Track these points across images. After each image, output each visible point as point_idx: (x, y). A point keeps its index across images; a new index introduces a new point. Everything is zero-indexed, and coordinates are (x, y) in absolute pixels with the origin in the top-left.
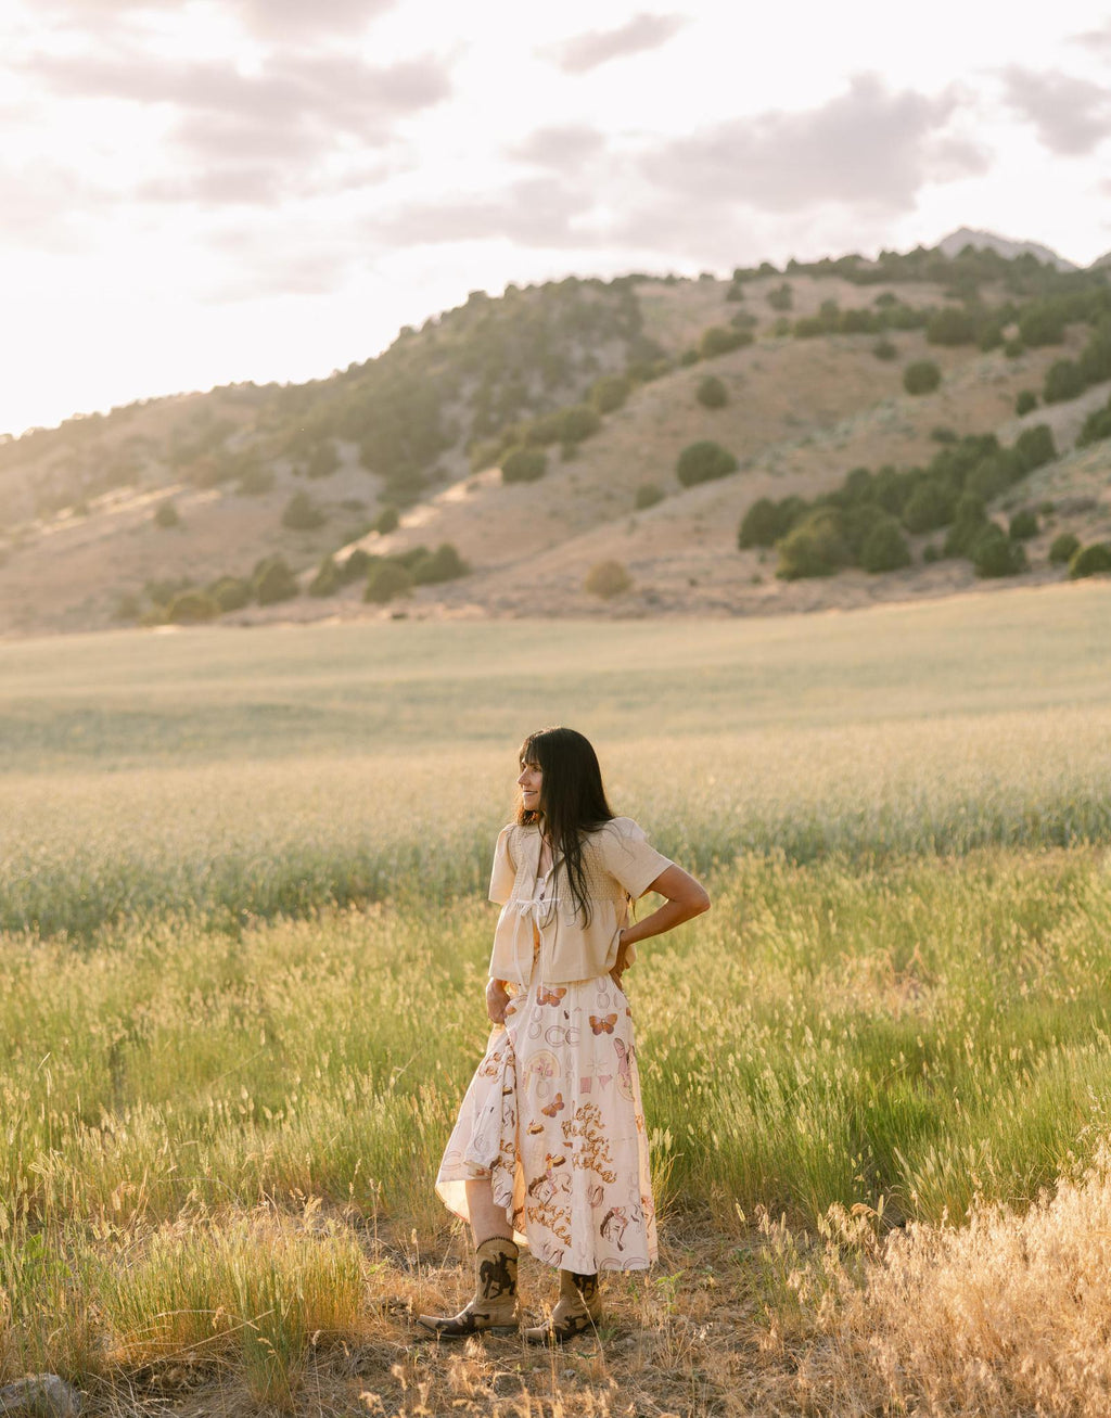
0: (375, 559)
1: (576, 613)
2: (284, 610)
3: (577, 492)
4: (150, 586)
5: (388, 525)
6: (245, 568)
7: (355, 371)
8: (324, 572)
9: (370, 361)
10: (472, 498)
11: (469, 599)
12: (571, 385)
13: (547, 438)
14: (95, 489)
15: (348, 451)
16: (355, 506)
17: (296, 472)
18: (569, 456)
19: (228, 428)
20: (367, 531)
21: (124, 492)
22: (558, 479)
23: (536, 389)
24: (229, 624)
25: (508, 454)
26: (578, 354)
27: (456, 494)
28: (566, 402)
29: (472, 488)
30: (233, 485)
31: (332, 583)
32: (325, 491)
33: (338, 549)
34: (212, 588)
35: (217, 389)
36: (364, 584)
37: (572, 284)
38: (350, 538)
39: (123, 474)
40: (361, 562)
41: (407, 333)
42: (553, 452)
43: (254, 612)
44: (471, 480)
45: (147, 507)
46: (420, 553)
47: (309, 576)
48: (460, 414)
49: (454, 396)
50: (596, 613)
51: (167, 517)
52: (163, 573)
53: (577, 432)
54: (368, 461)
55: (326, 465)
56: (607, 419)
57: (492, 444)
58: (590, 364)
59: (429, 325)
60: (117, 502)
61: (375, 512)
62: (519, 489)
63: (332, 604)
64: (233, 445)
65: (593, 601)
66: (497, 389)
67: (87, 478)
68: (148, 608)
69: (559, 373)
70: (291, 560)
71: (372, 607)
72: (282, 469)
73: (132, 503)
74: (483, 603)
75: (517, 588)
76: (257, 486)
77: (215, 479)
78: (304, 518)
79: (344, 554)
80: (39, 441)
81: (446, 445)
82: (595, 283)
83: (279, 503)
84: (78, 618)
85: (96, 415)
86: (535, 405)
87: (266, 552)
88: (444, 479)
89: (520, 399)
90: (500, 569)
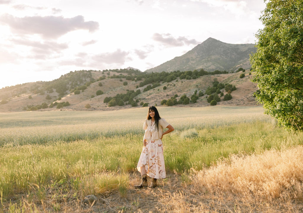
0: (58, 103)
1: (84, 110)
2: (46, 109)
3: (84, 96)
4: (28, 106)
5: (60, 99)
6: (41, 104)
7: (55, 80)
8: (51, 104)
9: (57, 79)
10: (70, 96)
11: (70, 108)
12: (83, 83)
13: (80, 89)
14: (20, 94)
15: (54, 90)
16: (55, 97)
17: (48, 92)
18: (83, 91)
19: (38, 87)
20: (57, 100)
21: (24, 94)
22: (82, 94)
23: (79, 83)
24: (39, 111)
25: (75, 91)
26: (84, 79)
27: (69, 95)
28: (82, 85)
29: (71, 95)
30: (39, 94)
31: (52, 106)
32: (51, 95)
33: (53, 102)
34: (37, 106)
35: (37, 82)
36: (57, 106)
37: (83, 71)
38: (55, 101)
39: (24, 92)
40: (56, 104)
41: (62, 76)
42: (81, 91)
43: (42, 109)
44: (71, 94)
45: (27, 96)
46: (64, 102)
47: (49, 105)
48: (69, 86)
49: (68, 84)
50: (86, 110)
51: (30, 97)
52: (29, 104)
53: (84, 89)
54: (57, 91)
55: (52, 92)
56: (88, 87)
57: (73, 90)
58: (85, 80)
59: (65, 75)
60: (23, 95)
61: (58, 97)
62: (77, 95)
63: (53, 109)
64: (39, 89)
65: (86, 109)
66: (74, 83)
67: (19, 92)
68: (27, 109)
69: (81, 81)
70: (47, 103)
71: (58, 109)
72: (46, 92)
73: (26, 96)
74: (72, 109)
75: (76, 107)
76: (43, 94)
77: (37, 93)
78: (49, 98)
79: (54, 102)
80: (12, 87)
81: (67, 90)
82: (86, 71)
83: (45, 96)
84: (18, 110)
85: (20, 84)
86: (78, 85)
87: (44, 102)
88: (67, 94)
89: (77, 84)
90: (74, 105)
